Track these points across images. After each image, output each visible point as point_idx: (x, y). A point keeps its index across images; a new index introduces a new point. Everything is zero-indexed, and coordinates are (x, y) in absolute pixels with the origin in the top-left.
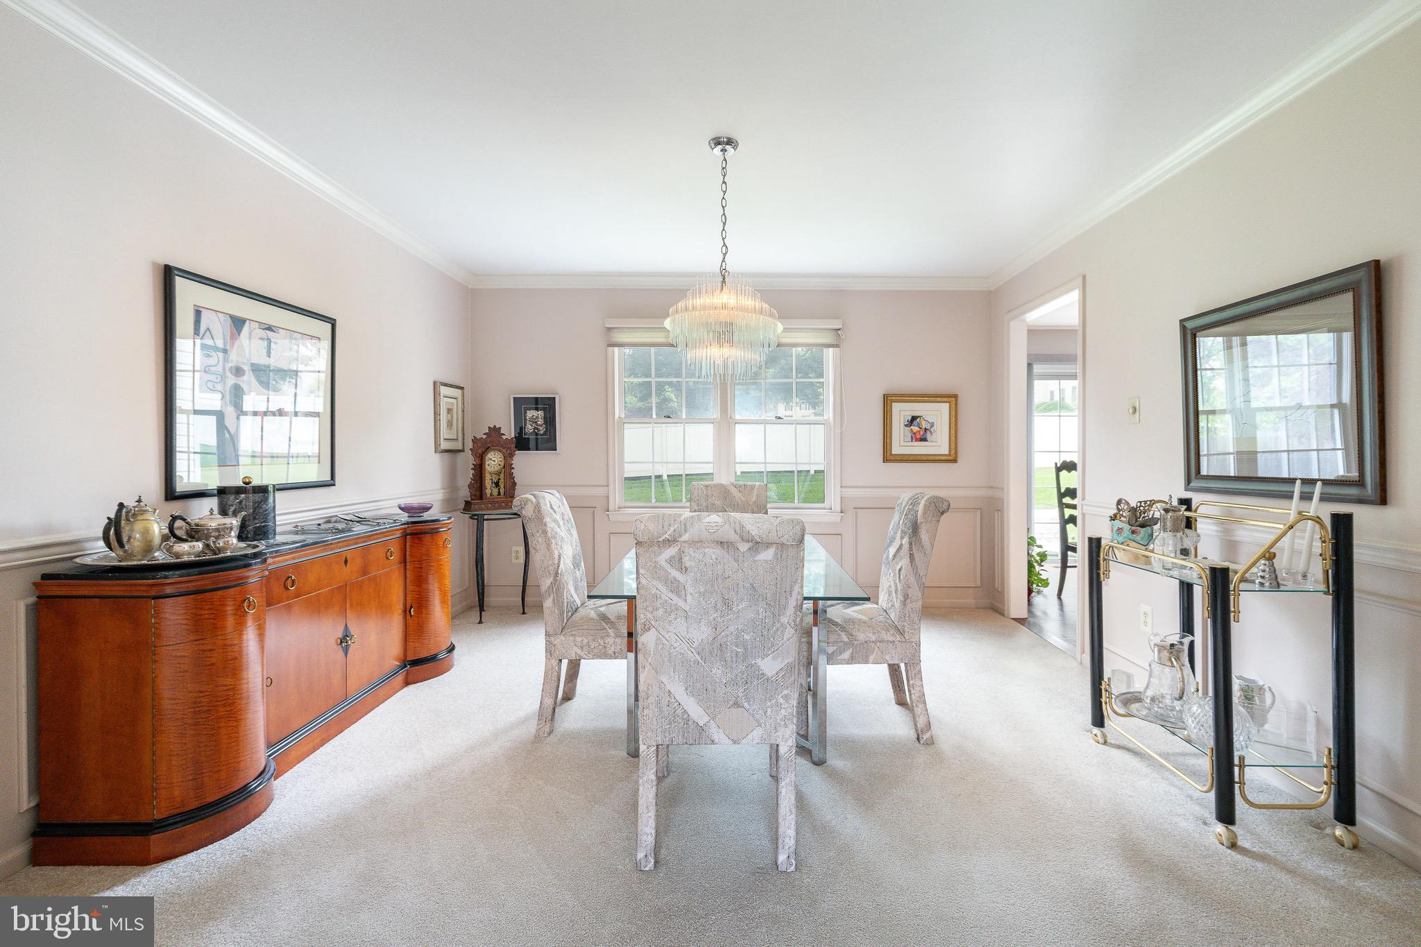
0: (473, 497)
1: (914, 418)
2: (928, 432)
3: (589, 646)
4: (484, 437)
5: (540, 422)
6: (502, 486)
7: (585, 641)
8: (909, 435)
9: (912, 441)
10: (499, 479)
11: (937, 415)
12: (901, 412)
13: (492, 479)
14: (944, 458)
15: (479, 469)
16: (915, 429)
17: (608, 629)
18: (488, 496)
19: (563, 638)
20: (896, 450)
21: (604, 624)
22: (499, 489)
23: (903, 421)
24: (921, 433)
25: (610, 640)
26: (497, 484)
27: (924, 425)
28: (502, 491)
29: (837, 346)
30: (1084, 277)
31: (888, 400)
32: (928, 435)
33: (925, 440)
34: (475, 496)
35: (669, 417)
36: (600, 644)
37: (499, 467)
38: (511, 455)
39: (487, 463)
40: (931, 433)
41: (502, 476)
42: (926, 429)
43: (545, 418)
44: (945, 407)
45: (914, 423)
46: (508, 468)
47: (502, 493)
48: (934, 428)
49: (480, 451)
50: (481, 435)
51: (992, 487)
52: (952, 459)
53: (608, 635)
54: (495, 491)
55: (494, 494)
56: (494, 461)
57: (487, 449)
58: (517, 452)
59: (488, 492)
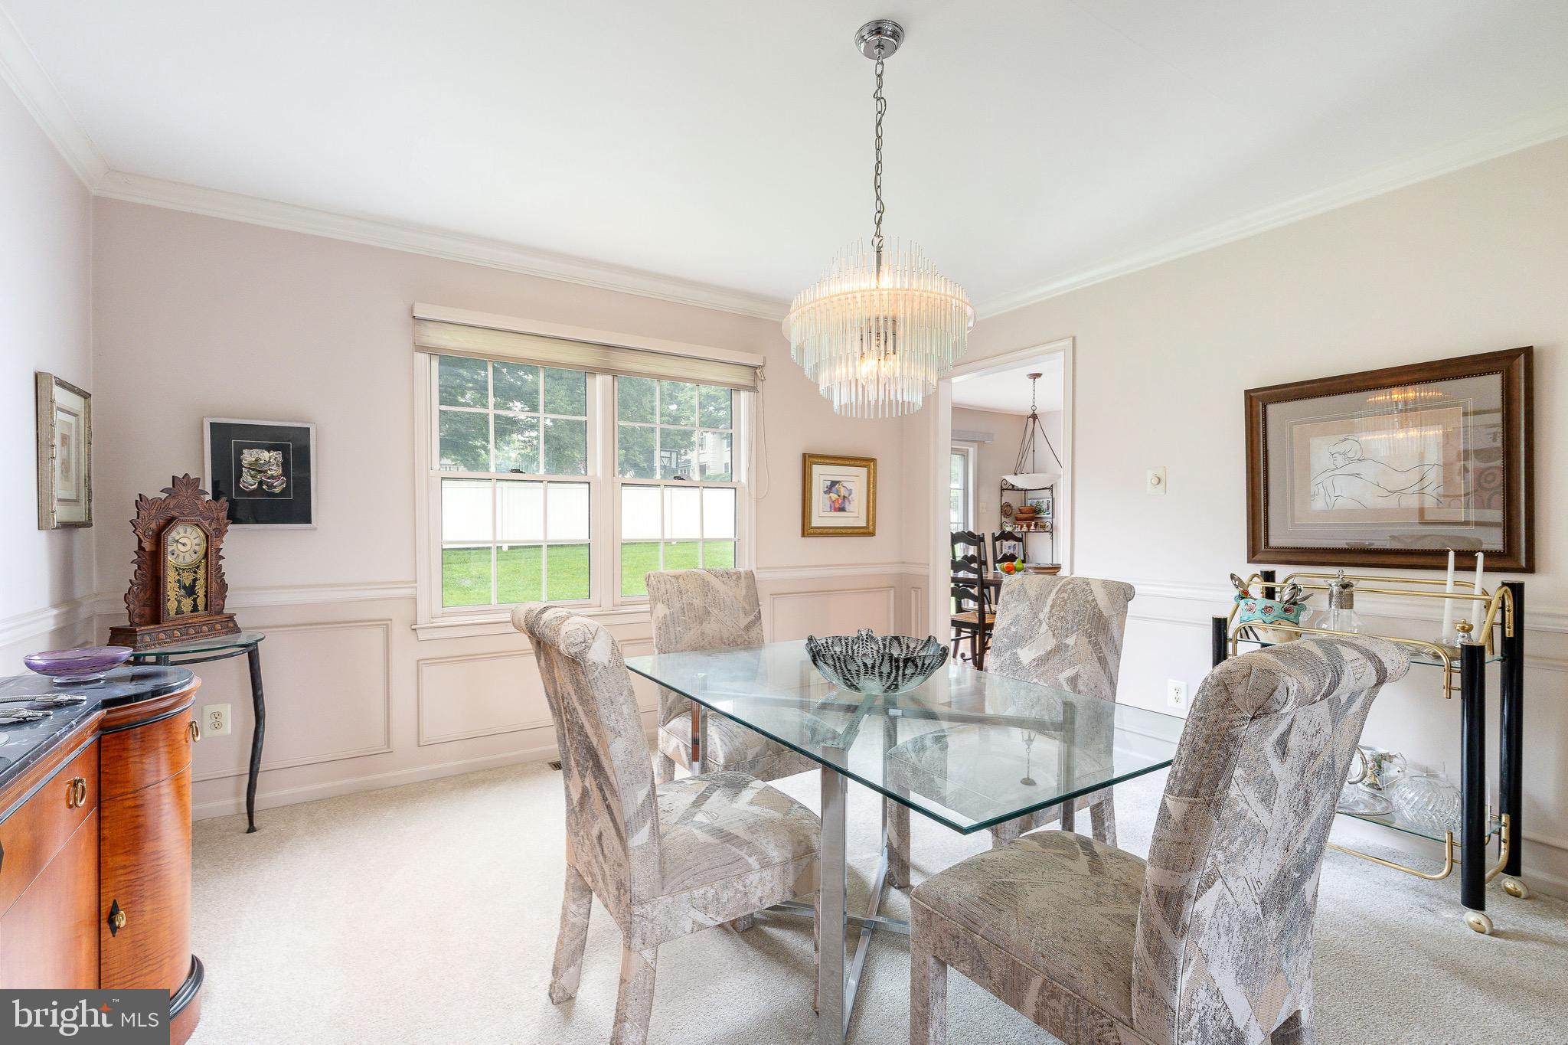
0: (137, 620)
1: (834, 483)
2: (846, 501)
3: (717, 899)
4: (164, 496)
5: (275, 470)
6: (201, 593)
7: (711, 893)
8: (828, 503)
9: (831, 511)
10: (195, 580)
11: (854, 479)
12: (822, 474)
13: (179, 581)
14: (861, 531)
15: (152, 561)
16: (834, 496)
17: (746, 857)
18: (172, 613)
19: (670, 900)
20: (816, 521)
21: (734, 849)
22: (195, 600)
23: (823, 488)
24: (840, 502)
25: (753, 878)
26: (190, 591)
27: (843, 492)
28: (201, 602)
29: (753, 389)
30: (1074, 339)
31: (809, 460)
32: (847, 505)
33: (842, 509)
34: (141, 616)
35: (518, 471)
36: (737, 891)
37: (195, 556)
38: (220, 533)
39: (170, 549)
40: (849, 502)
41: (201, 573)
42: (844, 497)
43: (285, 465)
44: (862, 472)
45: (833, 489)
46: (211, 556)
47: (201, 606)
48: (852, 496)
49: (153, 526)
50: (153, 492)
51: (903, 563)
52: (867, 532)
53: (749, 870)
54: (187, 604)
55: (184, 609)
56: (184, 544)
57: (170, 522)
58: (230, 527)
59: (172, 606)
